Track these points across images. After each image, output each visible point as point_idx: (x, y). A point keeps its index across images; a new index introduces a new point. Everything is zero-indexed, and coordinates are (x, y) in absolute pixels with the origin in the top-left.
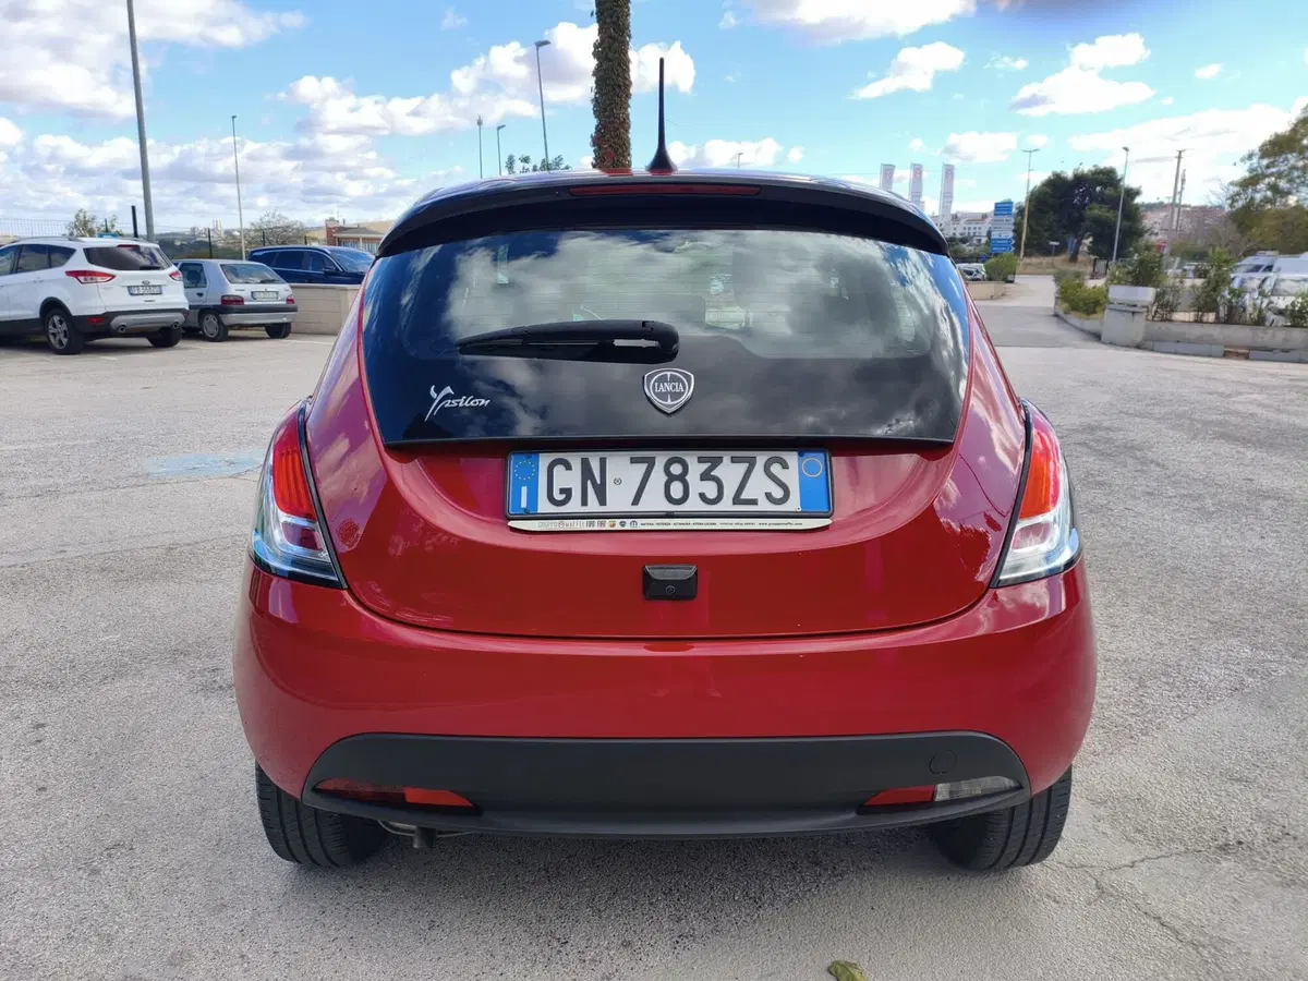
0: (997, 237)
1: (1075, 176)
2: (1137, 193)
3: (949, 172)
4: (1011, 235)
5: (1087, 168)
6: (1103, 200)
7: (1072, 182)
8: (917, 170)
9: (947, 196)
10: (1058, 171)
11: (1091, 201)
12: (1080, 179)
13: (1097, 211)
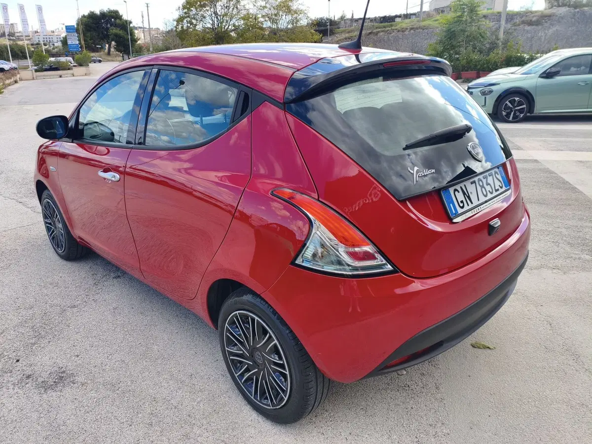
0: (71, 43)
1: (100, 13)
2: (131, 22)
3: (40, 9)
4: (77, 42)
5: (105, 9)
6: (116, 26)
7: (100, 15)
8: (22, 8)
9: (42, 21)
10: (92, 11)
11: (111, 26)
12: (103, 15)
13: (114, 31)
